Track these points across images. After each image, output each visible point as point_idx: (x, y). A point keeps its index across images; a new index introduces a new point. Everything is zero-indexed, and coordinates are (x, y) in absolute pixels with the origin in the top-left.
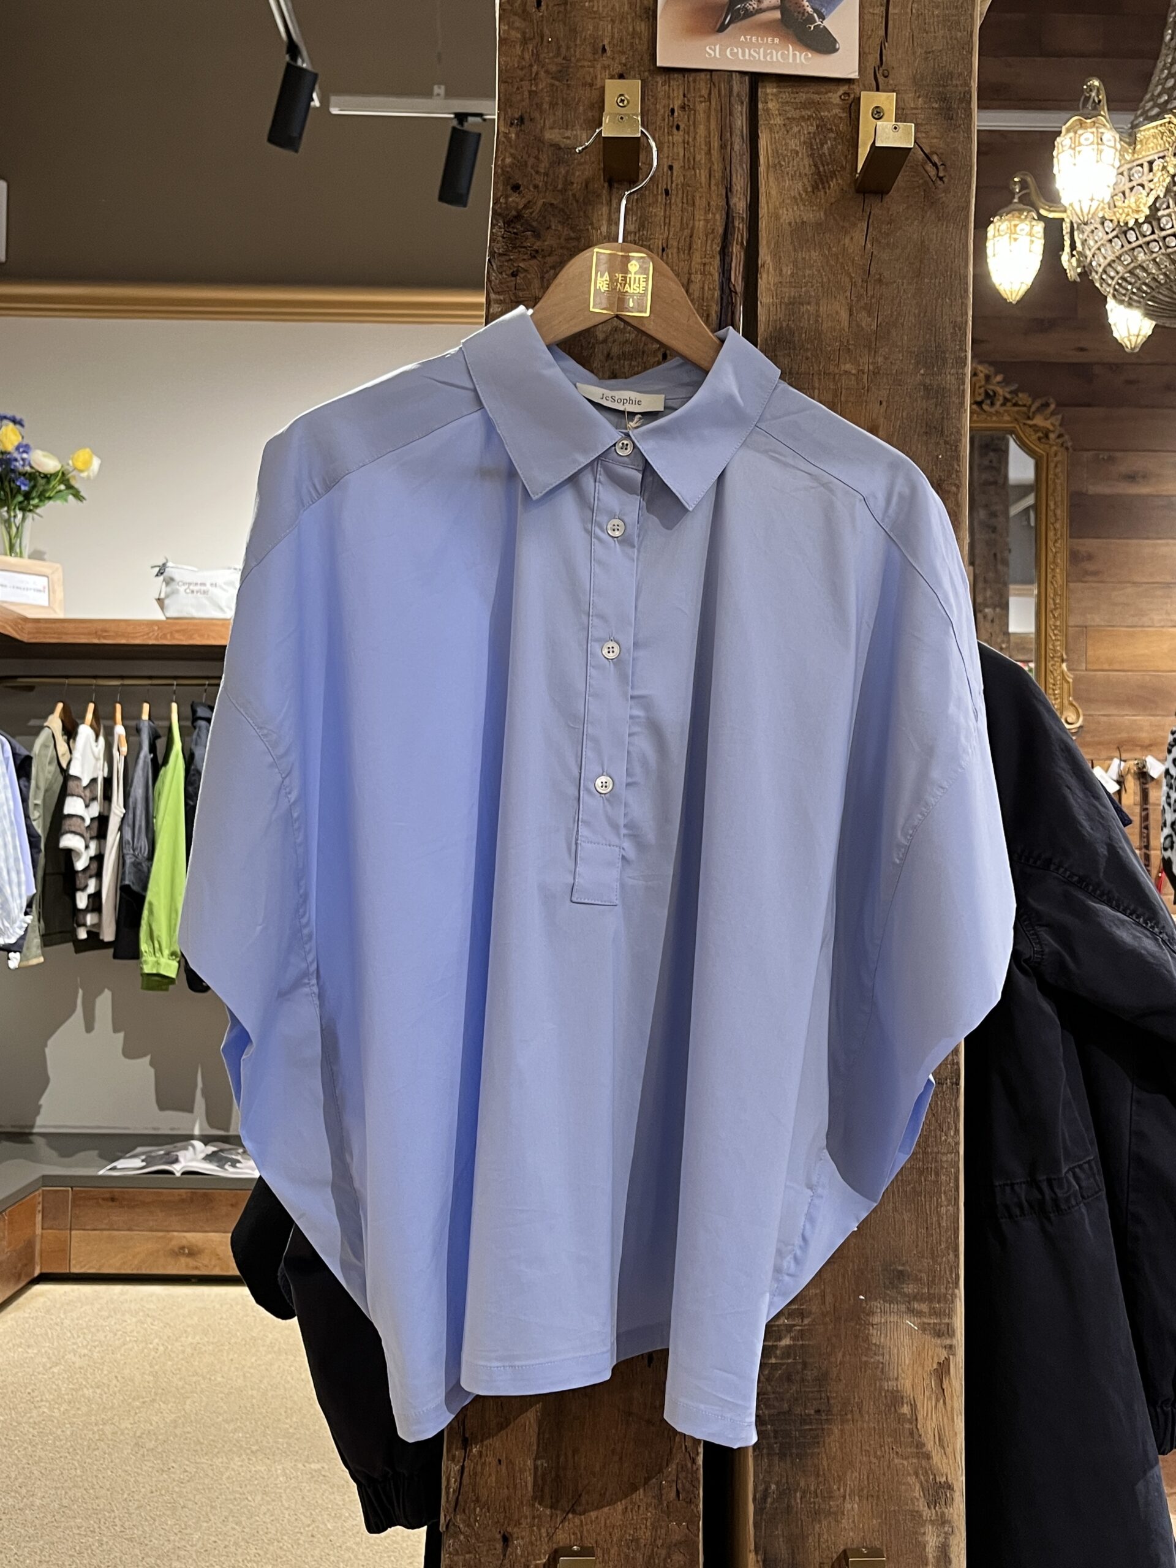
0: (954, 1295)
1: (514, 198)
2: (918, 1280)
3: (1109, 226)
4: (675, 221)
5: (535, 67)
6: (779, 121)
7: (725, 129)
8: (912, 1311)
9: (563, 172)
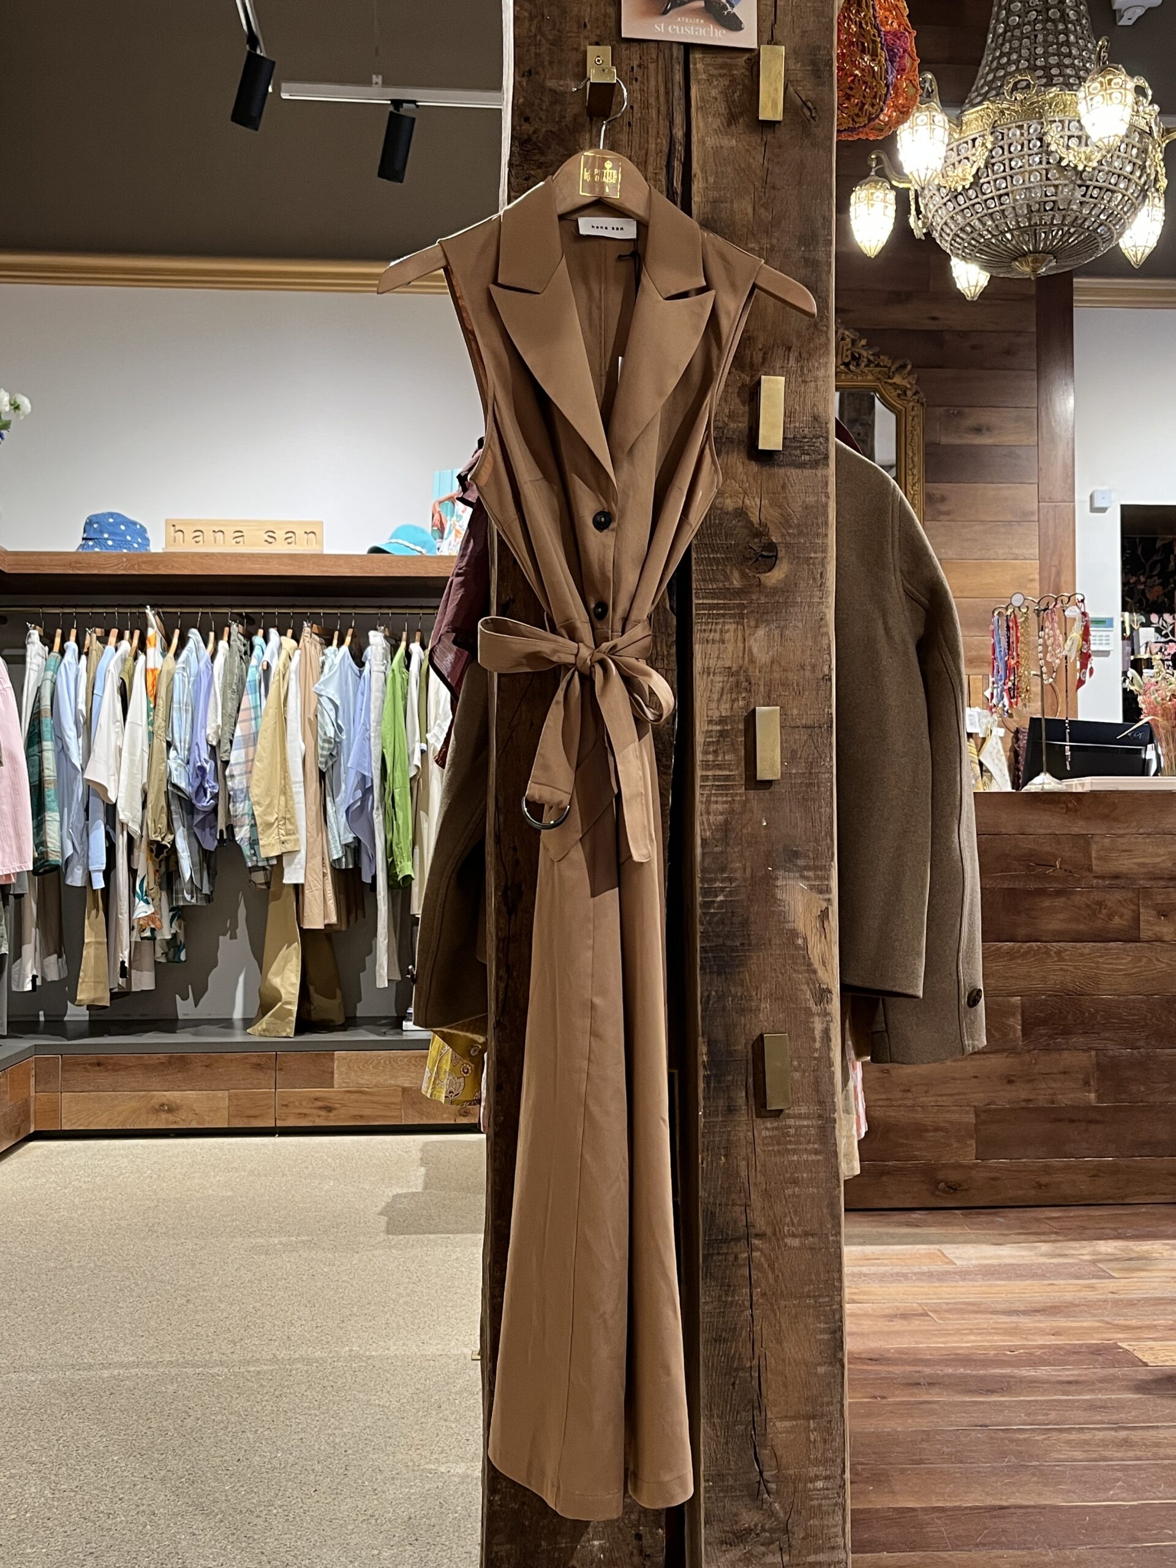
0: (830, 865)
1: (526, 126)
2: (807, 856)
3: (943, 190)
4: (636, 143)
5: (538, 38)
6: (704, 77)
7: (668, 81)
8: (803, 877)
9: (559, 109)
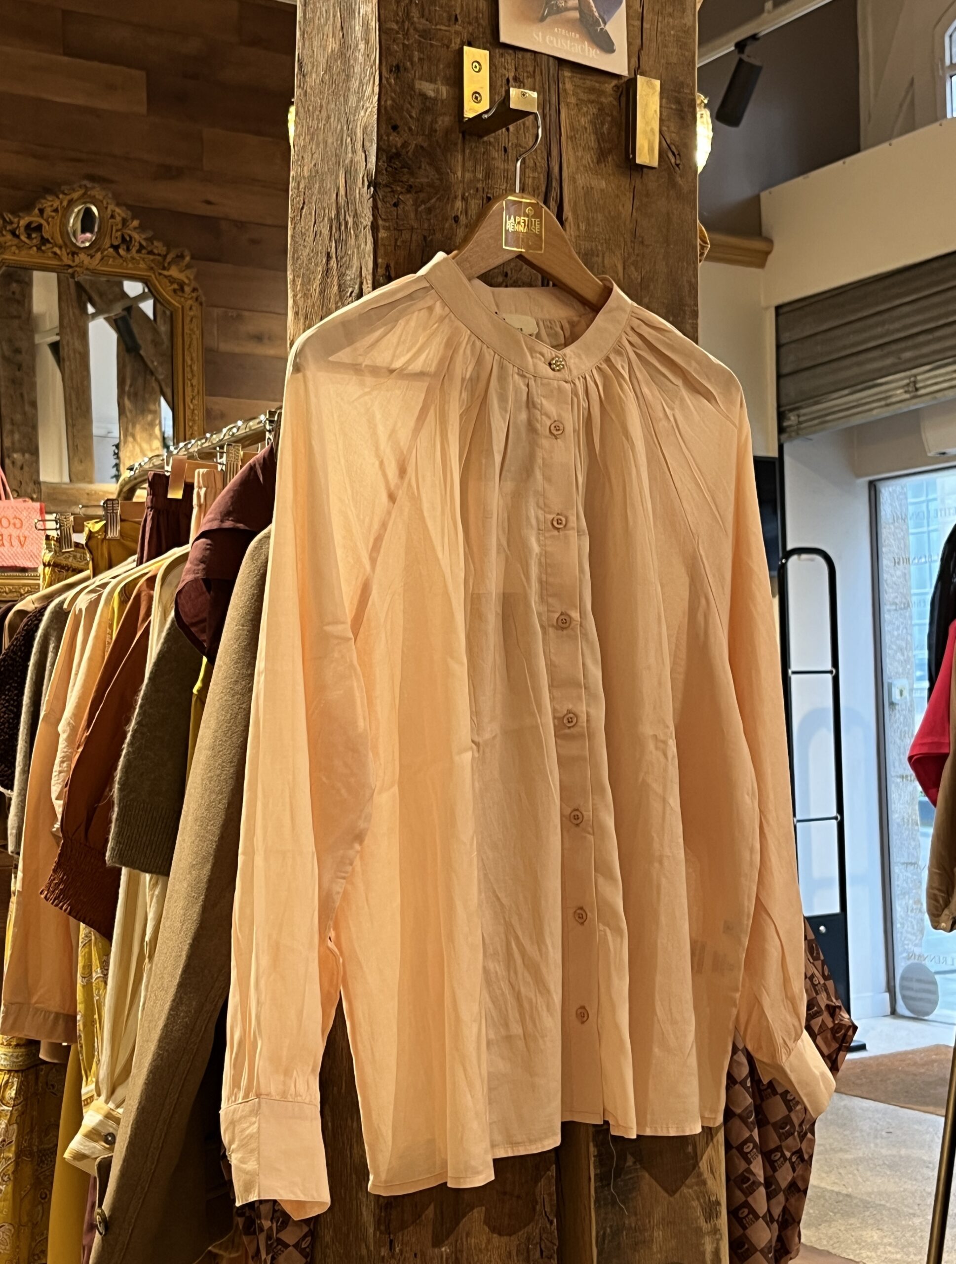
1: (392, 136)
4: (511, 175)
5: (407, 23)
6: (572, 100)
9: (430, 120)
